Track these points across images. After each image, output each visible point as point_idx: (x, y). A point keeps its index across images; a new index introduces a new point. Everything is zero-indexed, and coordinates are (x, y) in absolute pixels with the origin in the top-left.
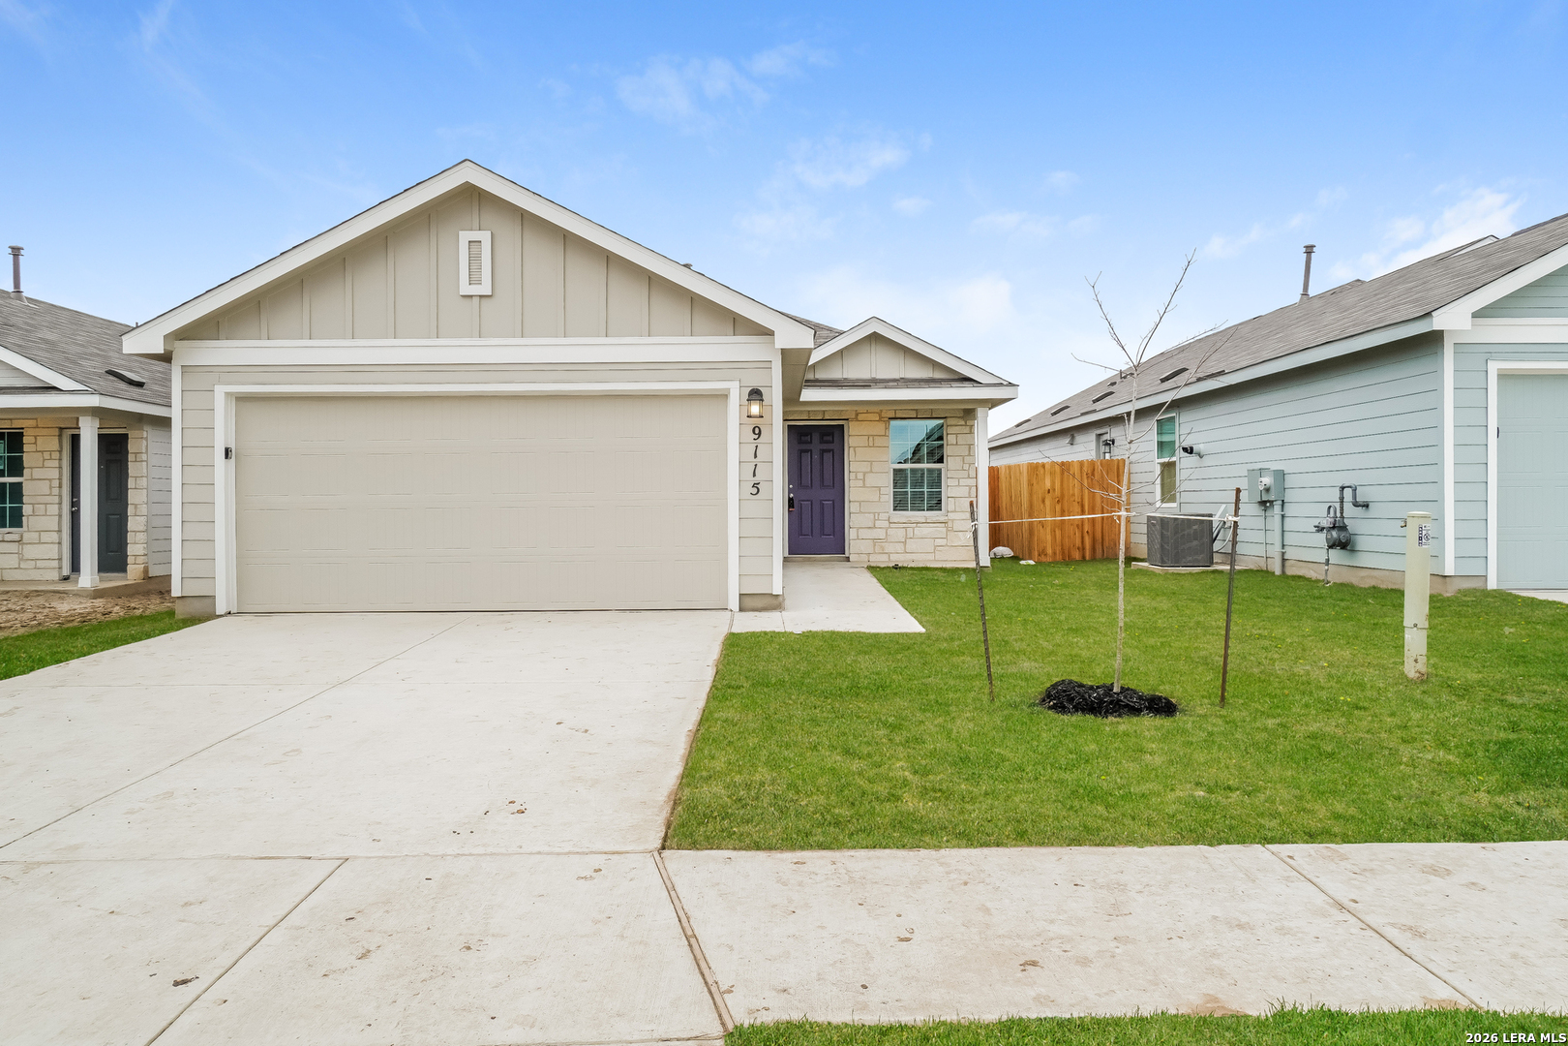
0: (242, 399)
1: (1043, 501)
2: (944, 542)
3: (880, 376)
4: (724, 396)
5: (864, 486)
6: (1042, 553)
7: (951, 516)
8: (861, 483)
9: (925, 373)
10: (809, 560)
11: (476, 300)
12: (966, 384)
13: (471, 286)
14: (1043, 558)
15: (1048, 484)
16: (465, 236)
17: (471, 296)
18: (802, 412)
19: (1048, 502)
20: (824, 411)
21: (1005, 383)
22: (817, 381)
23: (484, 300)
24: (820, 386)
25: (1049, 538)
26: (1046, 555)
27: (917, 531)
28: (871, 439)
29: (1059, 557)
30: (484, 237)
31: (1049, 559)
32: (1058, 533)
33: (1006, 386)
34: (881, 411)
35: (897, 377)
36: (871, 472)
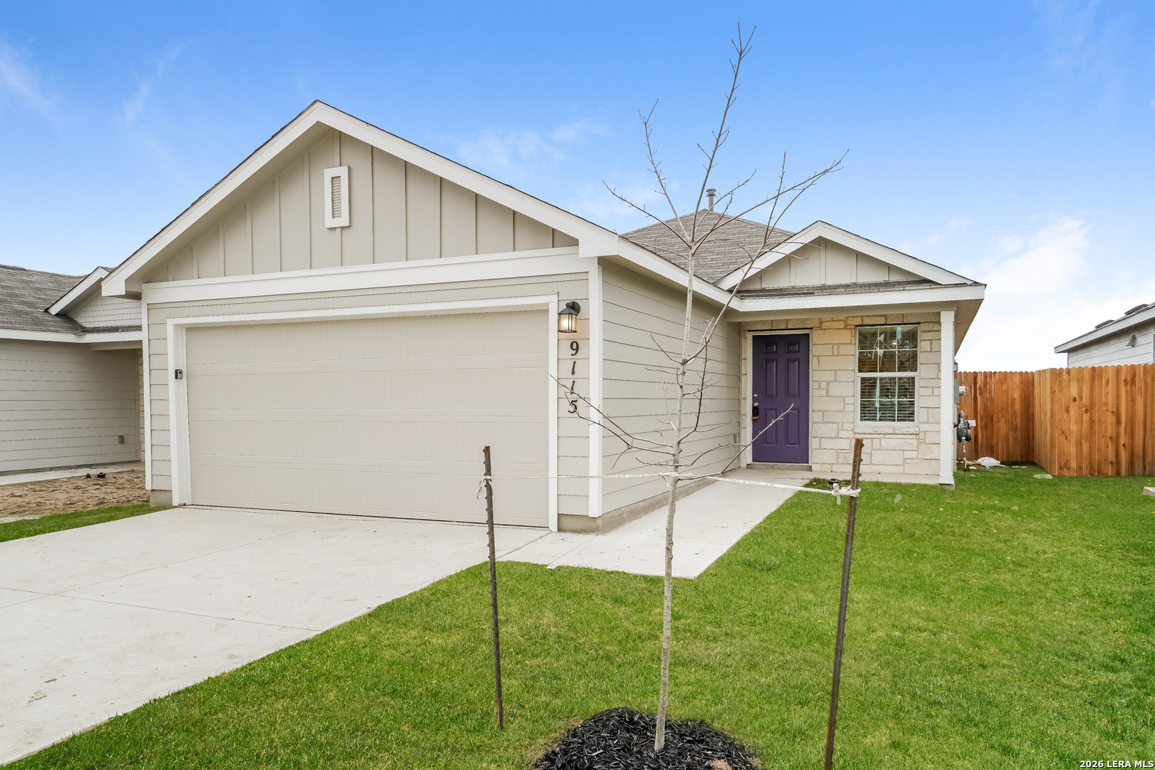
0: (191, 329)
1: (1067, 410)
2: (914, 454)
3: (830, 282)
4: (544, 311)
5: (828, 396)
6: (1065, 466)
7: (924, 427)
8: (824, 393)
9: (881, 277)
10: (772, 467)
11: (338, 231)
12: (926, 286)
13: (335, 219)
14: (1065, 472)
15: (1074, 391)
16: (329, 173)
17: (335, 228)
18: (764, 322)
19: (1073, 411)
20: (787, 320)
21: (969, 283)
22: (763, 290)
23: (345, 232)
24: (766, 296)
25: (1073, 450)
26: (1069, 469)
27: (884, 442)
28: (835, 347)
29: (1085, 471)
30: (342, 172)
31: (1073, 474)
32: (1085, 446)
33: (971, 285)
34: (847, 318)
35: (848, 282)
36: (835, 381)
